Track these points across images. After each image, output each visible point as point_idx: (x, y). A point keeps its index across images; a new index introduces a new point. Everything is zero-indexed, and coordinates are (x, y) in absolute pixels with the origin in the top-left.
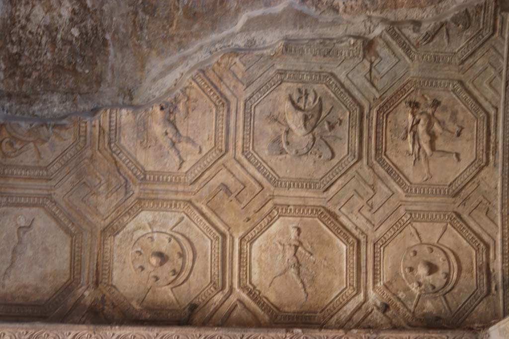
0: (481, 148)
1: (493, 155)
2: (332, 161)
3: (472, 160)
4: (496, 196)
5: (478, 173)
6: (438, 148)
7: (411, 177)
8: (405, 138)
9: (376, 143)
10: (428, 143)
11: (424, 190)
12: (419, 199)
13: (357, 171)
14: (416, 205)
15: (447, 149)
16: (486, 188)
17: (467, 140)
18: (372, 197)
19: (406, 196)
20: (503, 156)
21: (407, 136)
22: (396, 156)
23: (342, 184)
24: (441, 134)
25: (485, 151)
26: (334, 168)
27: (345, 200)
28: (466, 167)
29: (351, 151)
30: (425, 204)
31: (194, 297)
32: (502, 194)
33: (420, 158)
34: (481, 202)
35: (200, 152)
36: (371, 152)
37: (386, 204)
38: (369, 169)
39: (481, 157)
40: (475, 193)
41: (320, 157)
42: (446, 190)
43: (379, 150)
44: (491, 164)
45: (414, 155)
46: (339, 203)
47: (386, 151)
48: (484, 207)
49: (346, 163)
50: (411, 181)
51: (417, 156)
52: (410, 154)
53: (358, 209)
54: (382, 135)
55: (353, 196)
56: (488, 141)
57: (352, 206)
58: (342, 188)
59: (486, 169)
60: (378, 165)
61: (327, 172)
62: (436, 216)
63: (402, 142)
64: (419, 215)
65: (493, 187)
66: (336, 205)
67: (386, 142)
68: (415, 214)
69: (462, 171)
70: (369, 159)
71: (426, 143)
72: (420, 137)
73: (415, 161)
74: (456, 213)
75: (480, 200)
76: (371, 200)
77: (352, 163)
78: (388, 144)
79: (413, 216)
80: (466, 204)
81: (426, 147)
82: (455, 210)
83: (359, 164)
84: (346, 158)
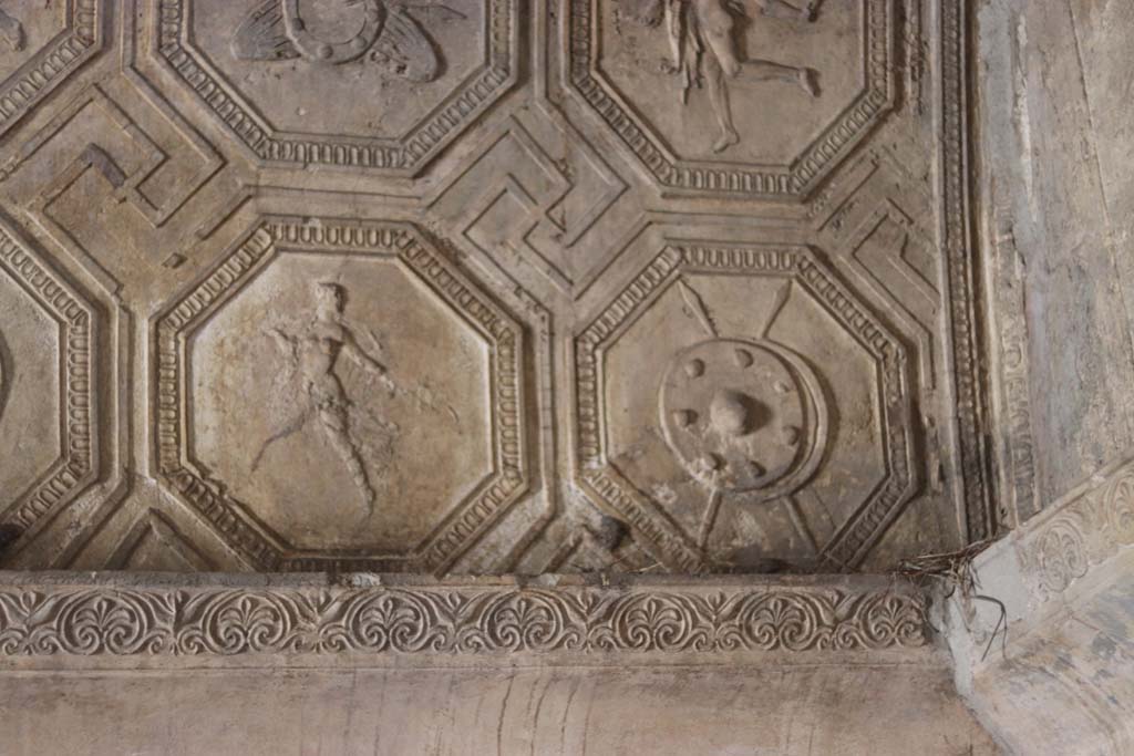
0: (880, 58)
1: (913, 78)
2: (438, 82)
3: (856, 93)
4: (926, 203)
5: (873, 130)
6: (753, 54)
7: (677, 140)
8: (656, 21)
9: (571, 32)
10: (726, 35)
11: (718, 178)
12: (702, 206)
13: (513, 117)
14: (696, 224)
15: (779, 57)
16: (897, 178)
17: (840, 34)
18: (562, 198)
19: (664, 196)
20: (943, 83)
21: (663, 14)
22: (631, 75)
23: (470, 154)
24: (762, 11)
25: (889, 65)
26: (443, 104)
27: (481, 204)
28: (838, 112)
29: (496, 57)
30: (721, 219)
31: (8, 502)
32: (945, 196)
33: (702, 80)
34: (886, 216)
35: (23, 43)
36: (556, 59)
37: (606, 221)
38: (550, 112)
39: (879, 83)
40: (865, 190)
41: (401, 69)
42: (784, 180)
43: (580, 53)
44: (911, 105)
45: (684, 73)
46: (462, 213)
47: (600, 56)
48: (894, 231)
49: (482, 89)
50: (679, 151)
51: (693, 77)
52: (673, 69)
53: (520, 235)
54: (589, 10)
55: (505, 191)
56: (899, 36)
57: (503, 224)
58: (470, 168)
59: (896, 120)
60: (578, 98)
61: (422, 117)
62: (756, 256)
63: (647, 32)
64: (708, 254)
65: (918, 174)
66: (454, 219)
67: (600, 30)
68: (694, 251)
69: (826, 123)
70: (552, 80)
71: (720, 35)
72: (703, 19)
73: (687, 92)
74: (813, 248)
75: (882, 213)
76: (558, 208)
77: (500, 91)
78: (607, 37)
79: (688, 255)
80: (842, 223)
81: (719, 49)
82: (812, 242)
83: (519, 96)
84: (481, 77)
